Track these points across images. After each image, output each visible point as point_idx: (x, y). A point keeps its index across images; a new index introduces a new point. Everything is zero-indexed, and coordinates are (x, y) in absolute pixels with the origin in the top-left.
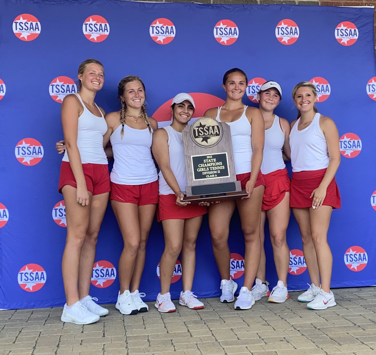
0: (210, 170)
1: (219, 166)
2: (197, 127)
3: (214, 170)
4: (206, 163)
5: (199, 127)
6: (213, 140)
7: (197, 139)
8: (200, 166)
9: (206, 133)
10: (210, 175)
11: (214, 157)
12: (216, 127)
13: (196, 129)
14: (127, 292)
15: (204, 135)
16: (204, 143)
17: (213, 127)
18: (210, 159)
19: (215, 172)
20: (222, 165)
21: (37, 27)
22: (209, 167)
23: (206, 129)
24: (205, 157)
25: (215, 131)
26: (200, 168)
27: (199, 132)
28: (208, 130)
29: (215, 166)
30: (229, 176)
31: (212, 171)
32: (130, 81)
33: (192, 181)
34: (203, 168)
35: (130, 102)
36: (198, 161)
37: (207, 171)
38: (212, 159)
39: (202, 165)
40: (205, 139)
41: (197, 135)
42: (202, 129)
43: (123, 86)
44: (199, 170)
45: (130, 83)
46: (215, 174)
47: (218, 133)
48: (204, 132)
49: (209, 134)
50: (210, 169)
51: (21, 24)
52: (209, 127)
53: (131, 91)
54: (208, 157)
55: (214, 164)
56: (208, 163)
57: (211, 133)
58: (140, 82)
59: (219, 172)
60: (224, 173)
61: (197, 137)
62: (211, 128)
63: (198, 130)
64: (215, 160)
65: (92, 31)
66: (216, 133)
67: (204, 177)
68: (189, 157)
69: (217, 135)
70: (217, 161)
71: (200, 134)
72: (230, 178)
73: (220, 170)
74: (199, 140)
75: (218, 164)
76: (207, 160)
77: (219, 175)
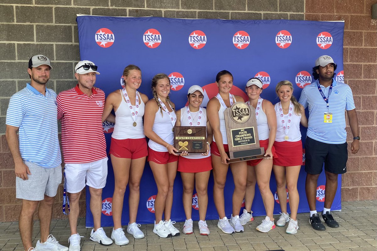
0: (243, 140)
1: (249, 136)
2: (234, 109)
3: (246, 140)
4: (241, 135)
5: (235, 109)
6: (245, 118)
7: (235, 118)
8: (237, 136)
9: (241, 113)
10: (243, 143)
11: (245, 130)
12: (246, 109)
13: (234, 111)
14: (161, 222)
15: (239, 115)
16: (239, 121)
17: (245, 109)
18: (243, 131)
19: (247, 141)
20: (251, 136)
21: (112, 38)
22: (242, 137)
23: (240, 110)
24: (240, 131)
25: (246, 112)
26: (236, 138)
27: (236, 113)
28: (242, 111)
29: (246, 136)
30: (255, 143)
31: (245, 140)
32: (161, 78)
33: (232, 147)
34: (239, 138)
35: (160, 93)
36: (236, 133)
37: (241, 140)
38: (244, 132)
39: (238, 136)
40: (240, 118)
41: (235, 115)
42: (238, 110)
43: (156, 81)
44: (236, 140)
45: (161, 80)
46: (246, 142)
47: (248, 113)
48: (239, 113)
49: (242, 115)
50: (243, 138)
51: (101, 35)
52: (242, 109)
53: (162, 85)
54: (242, 130)
55: (245, 135)
56: (242, 134)
57: (244, 114)
58: (168, 79)
59: (249, 140)
60: (252, 141)
61: (235, 116)
62: (243, 110)
63: (235, 111)
64: (246, 132)
65: (149, 40)
66: (247, 113)
67: (240, 144)
68: (230, 131)
69: (247, 115)
70: (248, 133)
71: (237, 114)
72: (256, 145)
73: (249, 139)
74: (236, 118)
75: (248, 135)
76: (241, 132)
77: (249, 143)
